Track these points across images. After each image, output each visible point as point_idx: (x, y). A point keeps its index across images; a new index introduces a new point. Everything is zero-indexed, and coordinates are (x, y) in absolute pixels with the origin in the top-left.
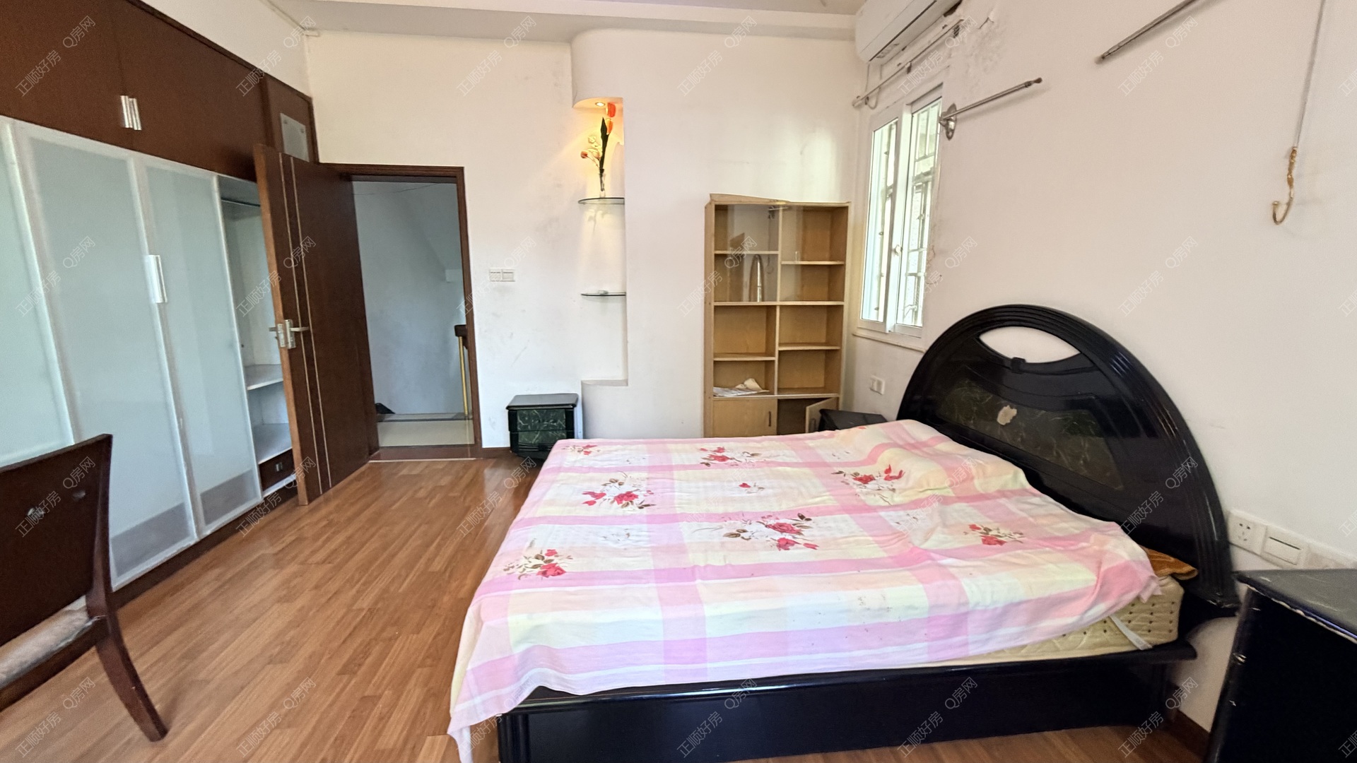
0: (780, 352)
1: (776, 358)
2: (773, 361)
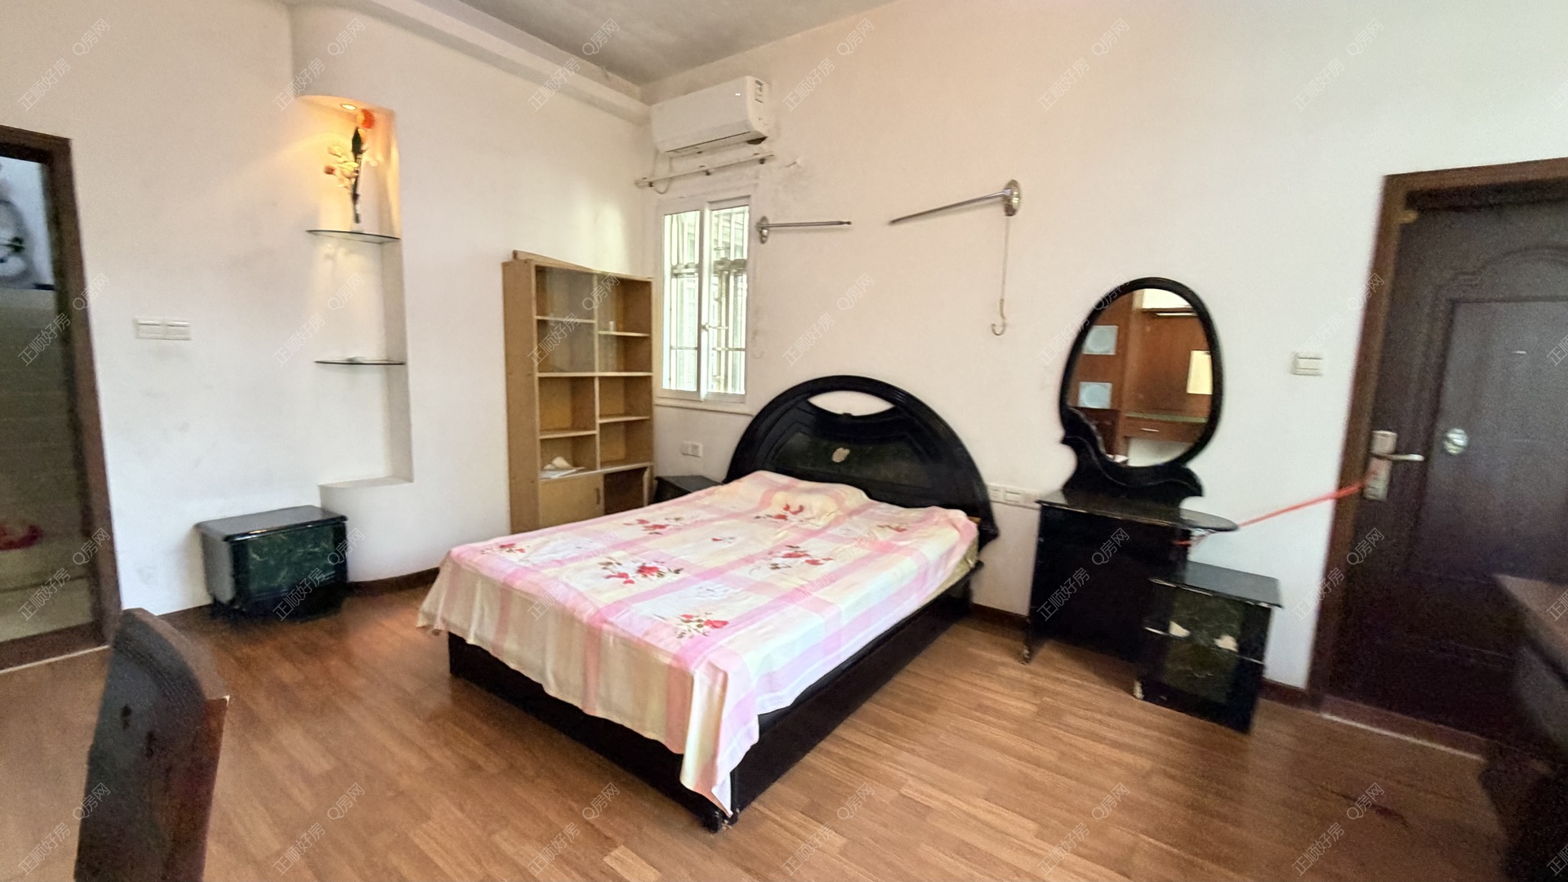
0: (602, 425)
1: (596, 432)
2: (594, 435)
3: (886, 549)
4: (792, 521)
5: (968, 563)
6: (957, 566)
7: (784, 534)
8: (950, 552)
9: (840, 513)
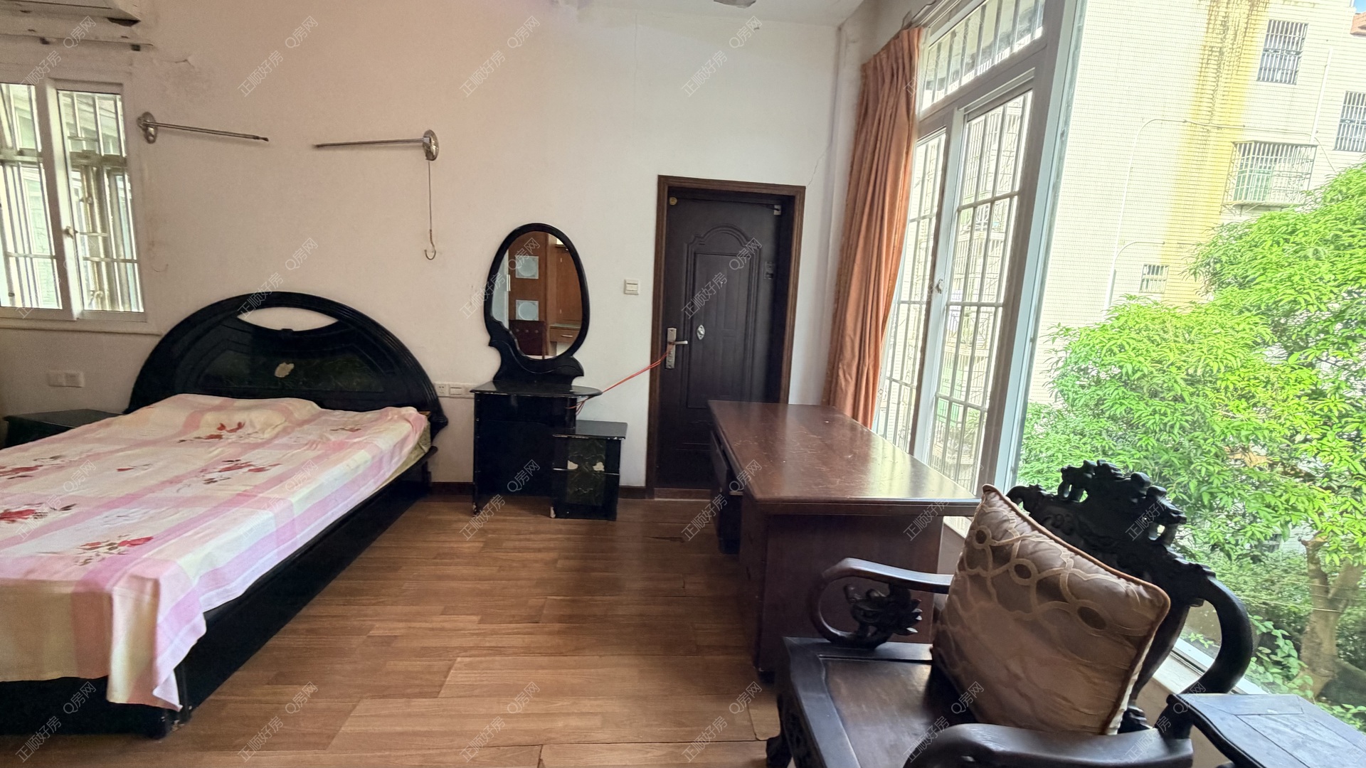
3: (340, 446)
4: (228, 439)
5: (421, 448)
6: (411, 453)
7: (219, 451)
8: (404, 441)
9: (287, 424)
